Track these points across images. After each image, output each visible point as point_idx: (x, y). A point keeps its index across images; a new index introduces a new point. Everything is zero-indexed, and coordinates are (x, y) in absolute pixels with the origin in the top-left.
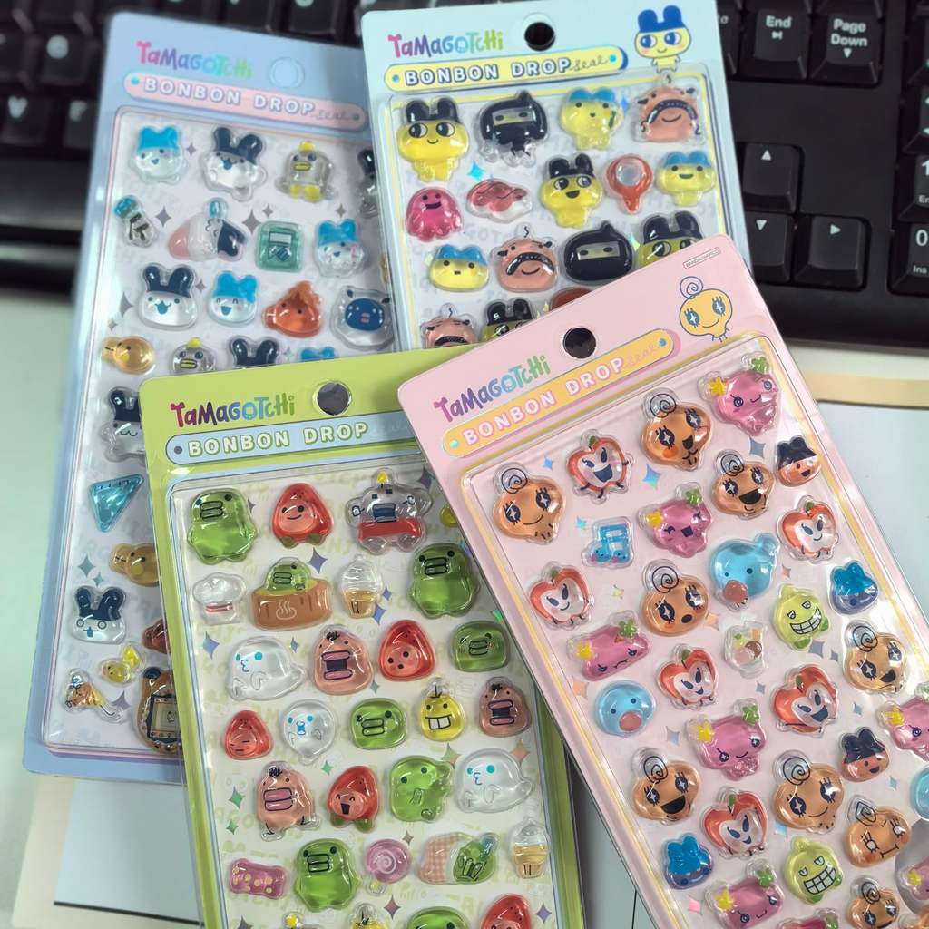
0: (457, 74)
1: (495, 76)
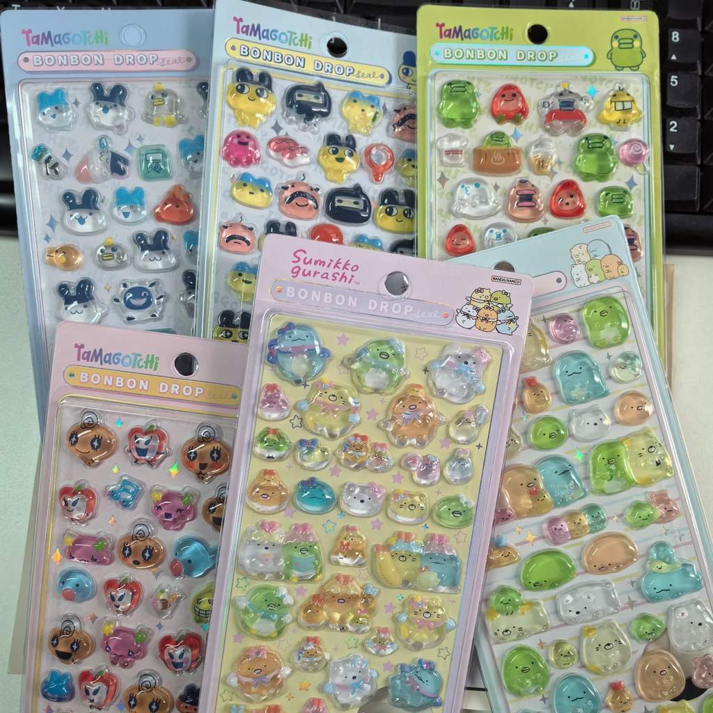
0: (276, 57)
1: (302, 66)
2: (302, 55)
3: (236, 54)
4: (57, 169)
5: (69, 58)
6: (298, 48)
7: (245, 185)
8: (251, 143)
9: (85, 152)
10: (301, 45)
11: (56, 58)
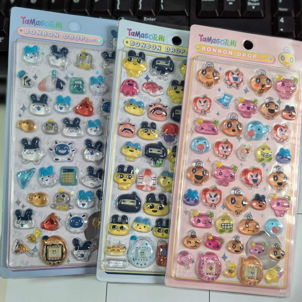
0: (147, 46)
1: (160, 49)
2: (160, 45)
3: (128, 45)
4: (30, 82)
5: (42, 32)
6: (158, 41)
7: (131, 104)
8: (135, 85)
9: (44, 77)
10: (159, 40)
11: (36, 31)
